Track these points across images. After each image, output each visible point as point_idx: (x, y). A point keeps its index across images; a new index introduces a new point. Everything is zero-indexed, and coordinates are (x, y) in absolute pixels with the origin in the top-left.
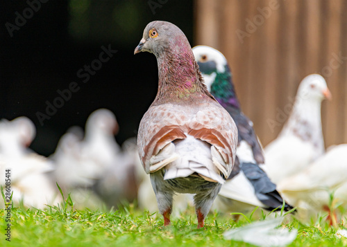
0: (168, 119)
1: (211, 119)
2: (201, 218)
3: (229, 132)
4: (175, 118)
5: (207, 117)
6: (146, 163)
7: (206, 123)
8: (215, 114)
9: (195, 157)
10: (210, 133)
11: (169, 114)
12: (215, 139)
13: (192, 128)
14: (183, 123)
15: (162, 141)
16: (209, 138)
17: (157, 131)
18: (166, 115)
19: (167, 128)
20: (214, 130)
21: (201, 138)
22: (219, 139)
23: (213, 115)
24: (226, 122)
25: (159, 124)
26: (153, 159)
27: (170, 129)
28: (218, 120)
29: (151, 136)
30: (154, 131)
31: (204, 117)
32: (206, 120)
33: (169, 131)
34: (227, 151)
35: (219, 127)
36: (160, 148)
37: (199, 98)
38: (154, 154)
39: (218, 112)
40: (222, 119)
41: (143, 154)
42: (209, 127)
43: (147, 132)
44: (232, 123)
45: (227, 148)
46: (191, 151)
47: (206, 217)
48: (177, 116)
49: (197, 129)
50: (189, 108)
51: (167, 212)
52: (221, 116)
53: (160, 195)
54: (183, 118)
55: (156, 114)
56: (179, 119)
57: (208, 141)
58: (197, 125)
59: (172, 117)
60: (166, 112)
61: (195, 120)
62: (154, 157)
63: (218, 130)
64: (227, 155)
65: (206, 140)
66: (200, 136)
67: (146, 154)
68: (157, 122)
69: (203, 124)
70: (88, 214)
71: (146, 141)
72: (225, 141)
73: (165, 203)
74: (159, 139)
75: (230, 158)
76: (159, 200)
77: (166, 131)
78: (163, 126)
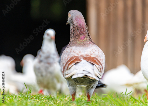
0: (73, 53)
1: (94, 52)
2: (89, 97)
3: (101, 58)
4: (76, 53)
5: (92, 52)
6: (64, 74)
7: (91, 54)
8: (95, 50)
9: (86, 69)
10: (93, 59)
11: (73, 51)
12: (95, 61)
13: (85, 57)
14: (80, 55)
15: (70, 63)
16: (93, 61)
17: (68, 59)
18: (72, 52)
19: (73, 58)
20: (95, 58)
21: (89, 61)
22: (97, 61)
23: (95, 51)
24: (100, 54)
25: (69, 56)
26: (67, 72)
27: (74, 58)
28: (97, 53)
29: (66, 62)
30: (67, 59)
31: (91, 52)
32: (91, 53)
33: (74, 59)
34: (100, 67)
35: (97, 56)
36: (70, 67)
37: (88, 43)
38: (67, 69)
39: (97, 49)
40: (99, 52)
41: (63, 70)
42: (93, 56)
43: (64, 60)
44: (103, 54)
45: (100, 65)
46: (84, 66)
47: (91, 97)
48: (77, 52)
49: (87, 57)
50: (83, 48)
51: (74, 95)
52: (98, 51)
53: (71, 87)
54: (80, 52)
55: (68, 52)
56: (78, 53)
57: (92, 62)
58: (87, 55)
59: (75, 53)
60: (72, 50)
61: (86, 53)
62: (67, 71)
63: (97, 58)
64: (100, 68)
65: (91, 62)
66: (89, 60)
67: (64, 70)
68: (68, 55)
69: (90, 55)
70: (38, 96)
71: (64, 64)
72: (99, 62)
73: (73, 90)
74: (69, 63)
75: (102, 70)
76: (70, 90)
77: (72, 59)
78: (71, 57)
